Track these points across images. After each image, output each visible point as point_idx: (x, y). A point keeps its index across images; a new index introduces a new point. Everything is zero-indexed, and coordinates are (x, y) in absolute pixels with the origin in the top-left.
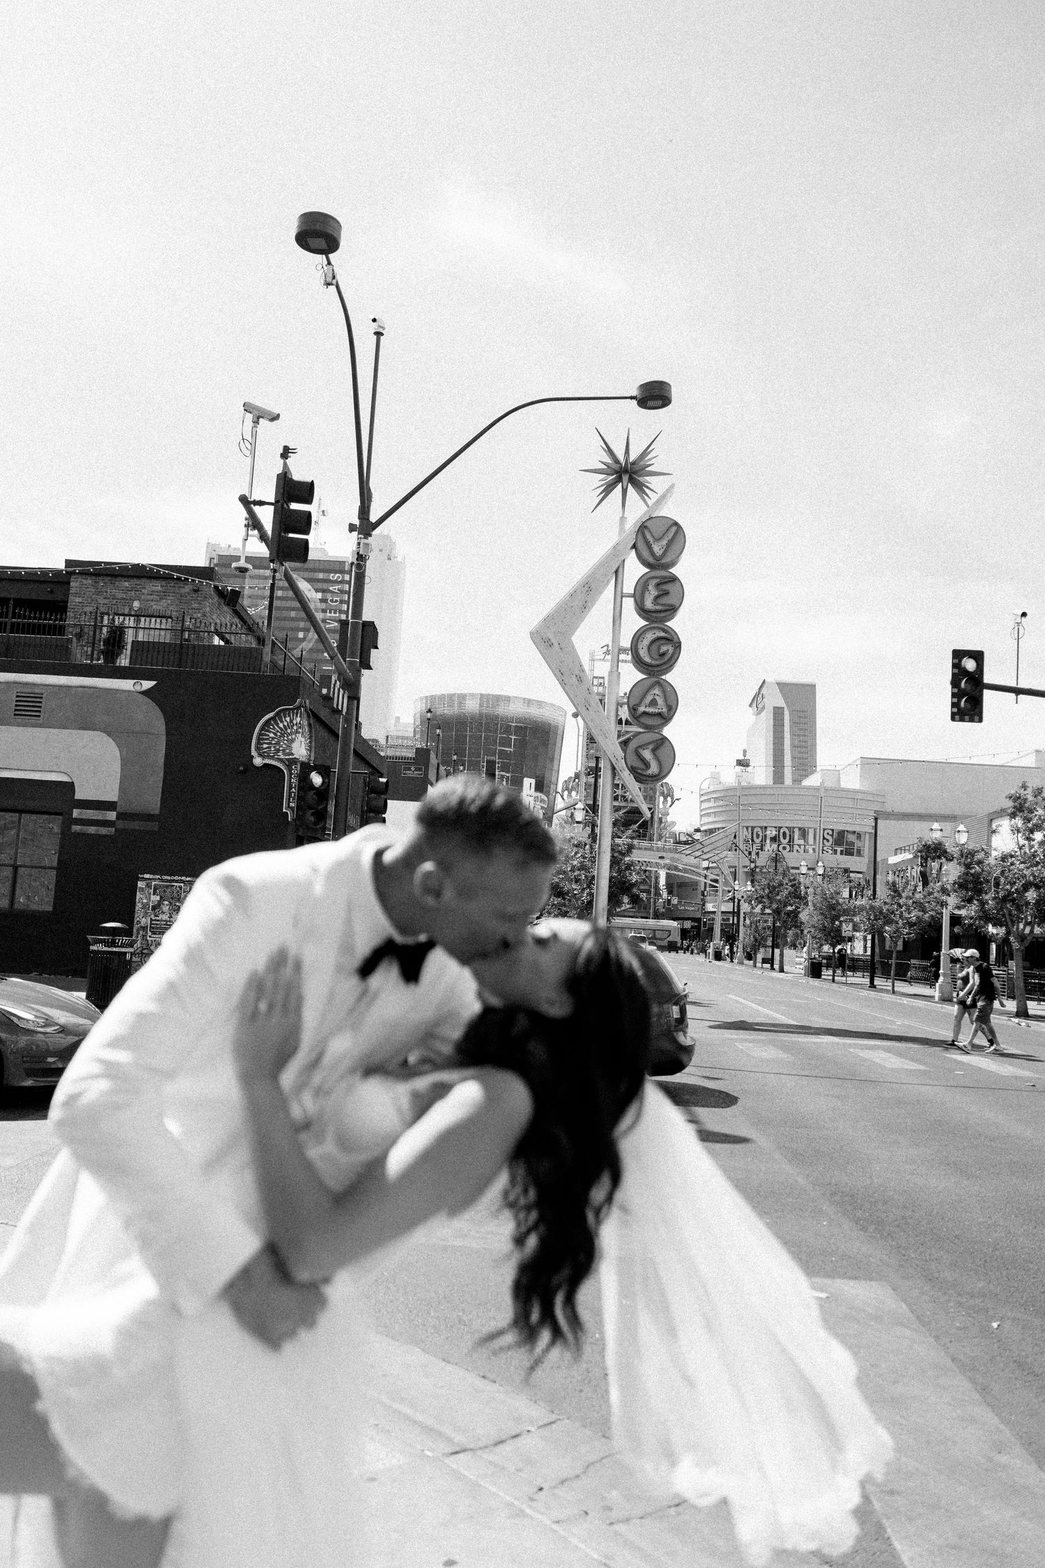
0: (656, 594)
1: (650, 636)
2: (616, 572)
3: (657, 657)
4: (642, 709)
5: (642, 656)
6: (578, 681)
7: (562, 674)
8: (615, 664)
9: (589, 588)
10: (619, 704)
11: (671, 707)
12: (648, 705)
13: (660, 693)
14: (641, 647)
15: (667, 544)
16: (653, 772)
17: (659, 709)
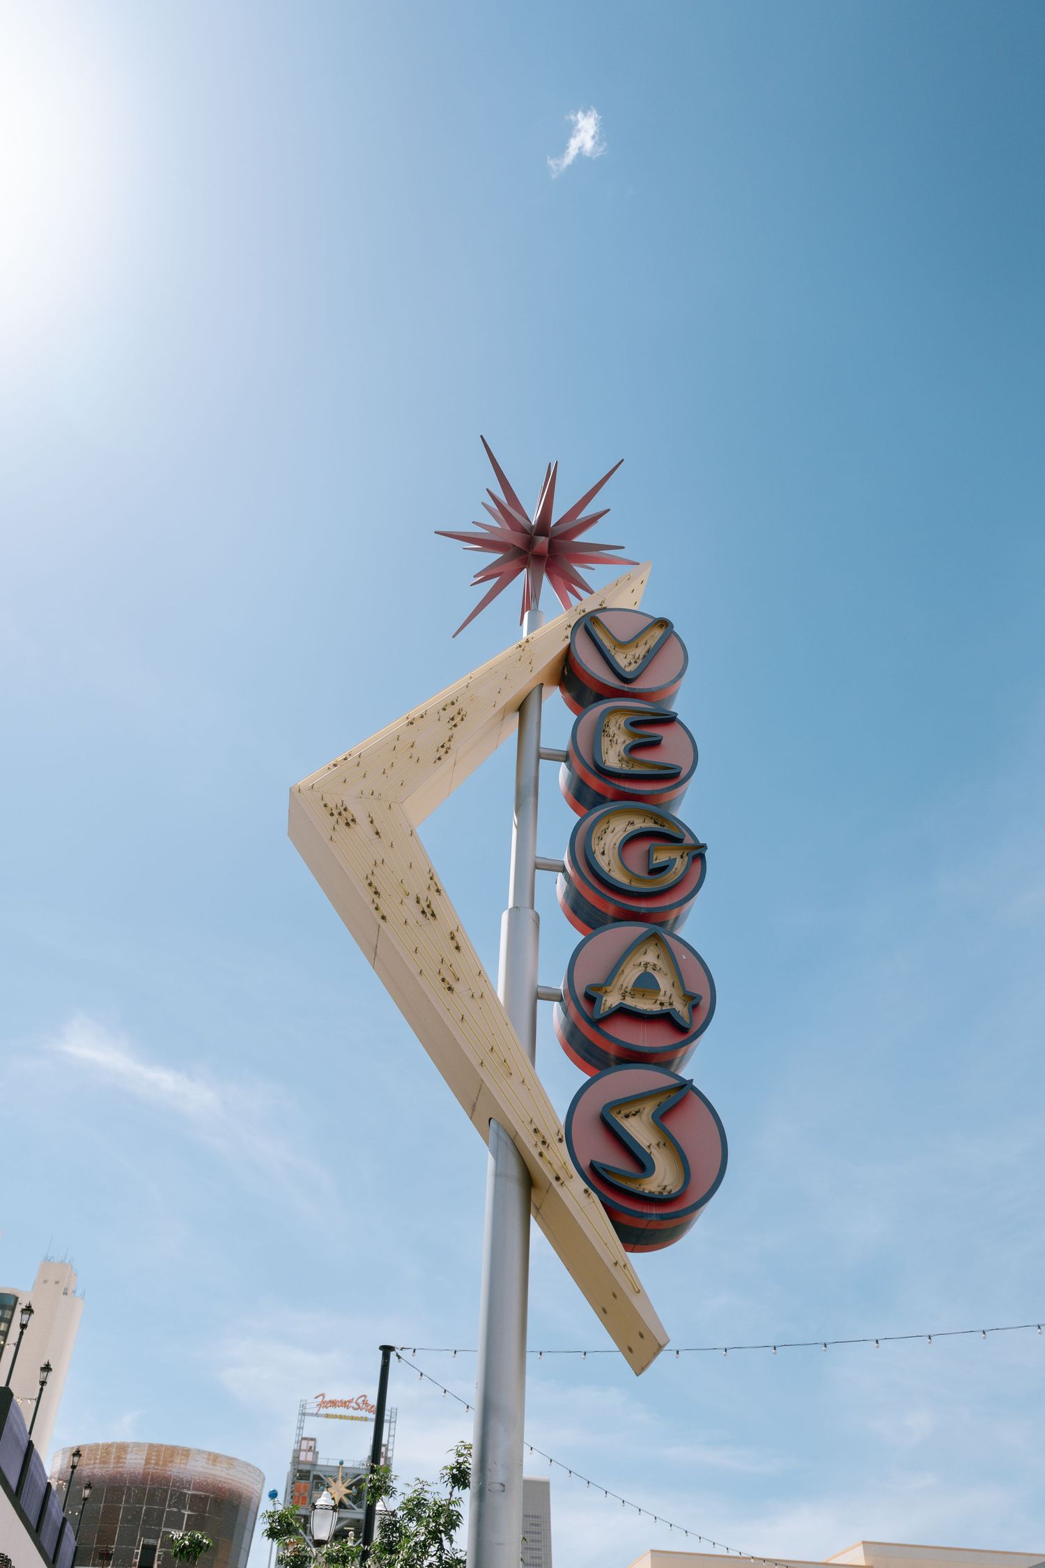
0: (627, 742)
1: (619, 829)
3: (645, 875)
5: (606, 869)
6: (423, 912)
7: (376, 893)
8: (526, 891)
9: (459, 713)
10: (538, 996)
11: (694, 1002)
12: (628, 990)
13: (659, 964)
14: (597, 848)
15: (645, 656)
16: (660, 1189)
17: (662, 1004)
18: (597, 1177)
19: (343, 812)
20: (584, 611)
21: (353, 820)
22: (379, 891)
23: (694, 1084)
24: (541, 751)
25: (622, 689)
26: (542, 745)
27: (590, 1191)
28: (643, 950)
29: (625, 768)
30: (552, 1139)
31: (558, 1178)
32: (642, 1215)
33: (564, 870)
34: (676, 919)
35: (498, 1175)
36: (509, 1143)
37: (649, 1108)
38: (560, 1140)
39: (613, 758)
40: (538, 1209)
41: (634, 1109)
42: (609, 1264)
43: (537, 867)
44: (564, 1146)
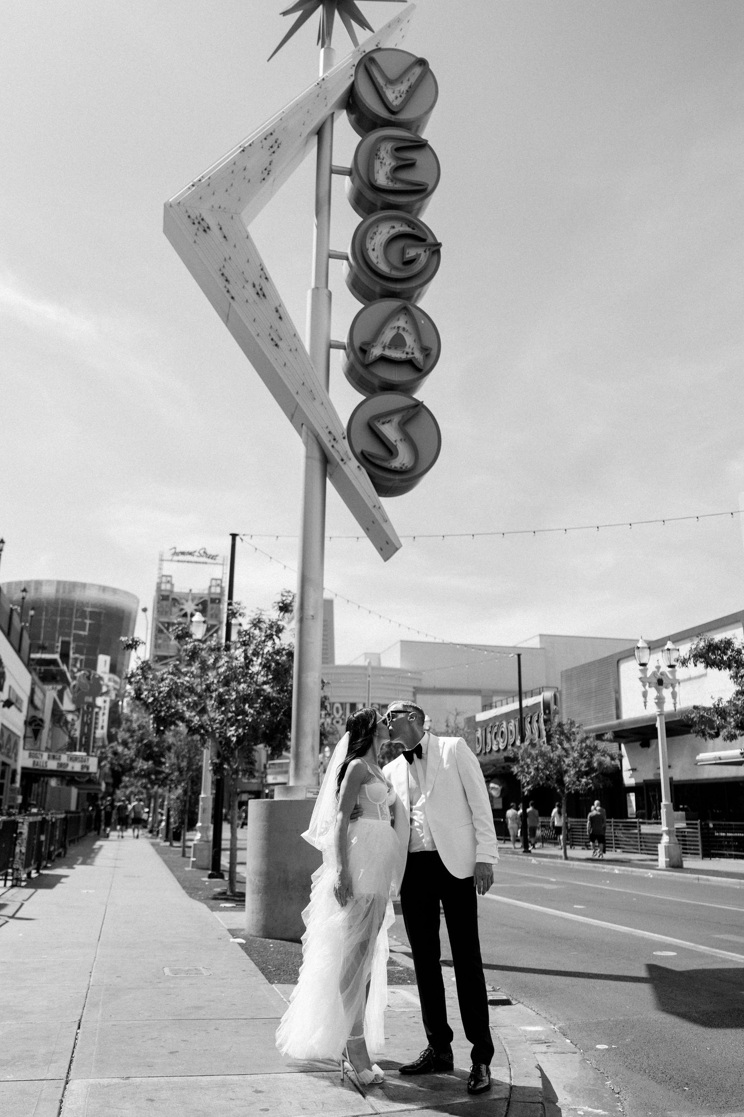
0: (393, 164)
1: (385, 232)
2: (319, 132)
3: (400, 266)
4: (376, 352)
5: (375, 261)
6: (258, 294)
7: (227, 280)
8: (323, 275)
9: (276, 142)
10: (331, 346)
11: (427, 352)
12: (387, 345)
13: (407, 327)
14: (370, 246)
15: (407, 91)
16: (401, 466)
17: (407, 353)
18: (365, 459)
19: (201, 222)
20: (364, 52)
21: (208, 228)
22: (229, 279)
23: (424, 403)
24: (333, 168)
25: (391, 119)
26: (333, 164)
27: (361, 467)
28: (397, 318)
29: (391, 185)
30: (339, 437)
31: (342, 460)
32: (390, 480)
33: (347, 259)
34: (419, 295)
35: (308, 457)
36: (314, 439)
37: (396, 419)
38: (344, 438)
39: (382, 178)
40: (331, 475)
41: (389, 419)
42: (370, 505)
43: (330, 256)
44: (346, 442)
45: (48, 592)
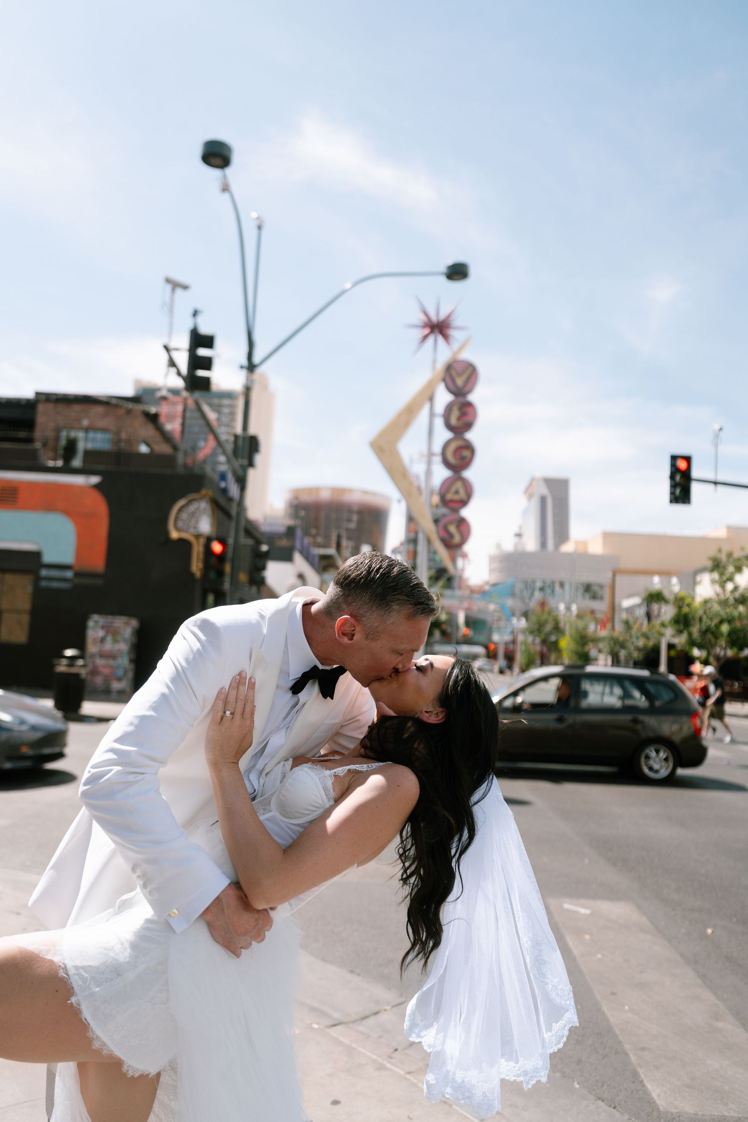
0: (459, 415)
2: (430, 398)
3: (459, 459)
4: (449, 497)
5: (449, 459)
8: (429, 460)
10: (433, 491)
13: (461, 486)
14: (449, 452)
16: (456, 540)
17: (460, 497)
23: (464, 517)
24: (436, 415)
32: (452, 546)
37: (454, 524)
45: (325, 495)
